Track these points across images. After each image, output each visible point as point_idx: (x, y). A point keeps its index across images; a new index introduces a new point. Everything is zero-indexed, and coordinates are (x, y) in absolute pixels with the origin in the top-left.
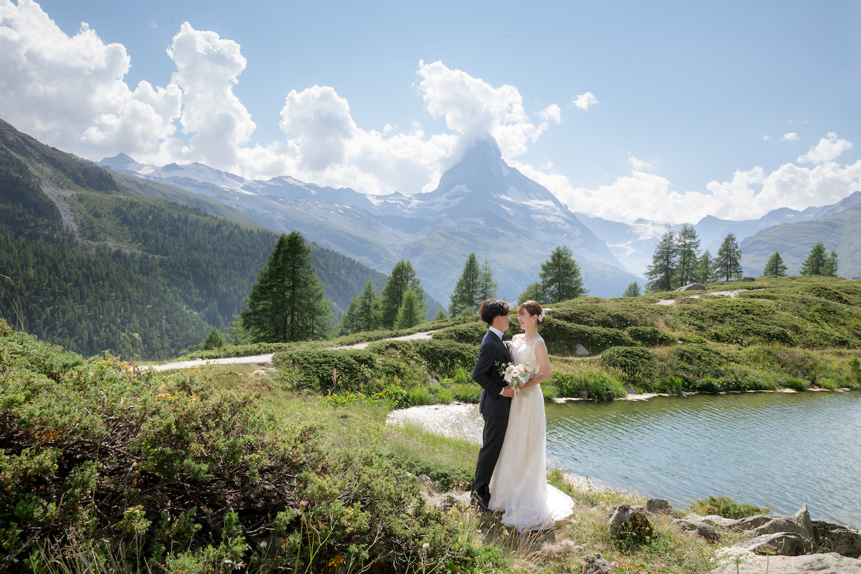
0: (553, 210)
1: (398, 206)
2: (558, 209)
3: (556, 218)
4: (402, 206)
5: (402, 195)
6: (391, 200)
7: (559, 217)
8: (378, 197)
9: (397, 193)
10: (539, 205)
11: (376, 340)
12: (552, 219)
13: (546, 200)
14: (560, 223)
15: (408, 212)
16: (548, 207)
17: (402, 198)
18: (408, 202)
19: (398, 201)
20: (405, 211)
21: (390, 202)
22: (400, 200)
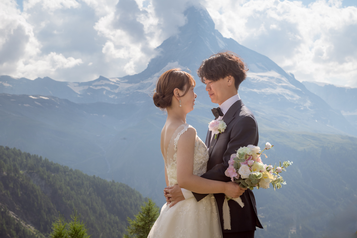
0: (279, 81)
1: (104, 93)
2: (284, 79)
3: (283, 89)
4: (108, 92)
5: (108, 80)
6: (96, 86)
7: (286, 87)
8: (81, 84)
9: (101, 78)
10: (262, 77)
12: (279, 91)
13: (270, 70)
14: (288, 95)
15: (116, 97)
16: (272, 78)
17: (107, 82)
18: (115, 87)
19: (103, 87)
20: (112, 96)
21: (94, 88)
22: (106, 85)
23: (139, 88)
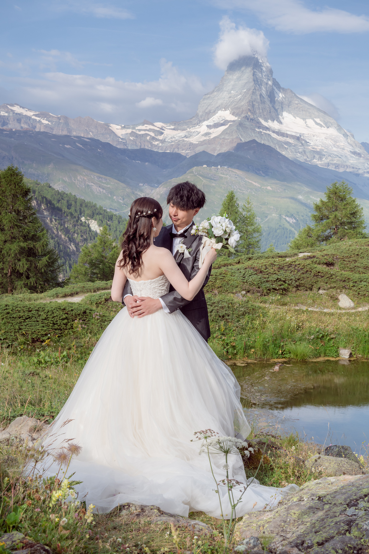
1: (148, 138)
3: (340, 150)
4: (153, 138)
5: (152, 125)
6: (140, 130)
11: (95, 291)
15: (160, 145)
17: (152, 127)
18: (159, 133)
19: (147, 132)
20: (156, 143)
21: (138, 132)
22: (150, 130)
23: (186, 137)
